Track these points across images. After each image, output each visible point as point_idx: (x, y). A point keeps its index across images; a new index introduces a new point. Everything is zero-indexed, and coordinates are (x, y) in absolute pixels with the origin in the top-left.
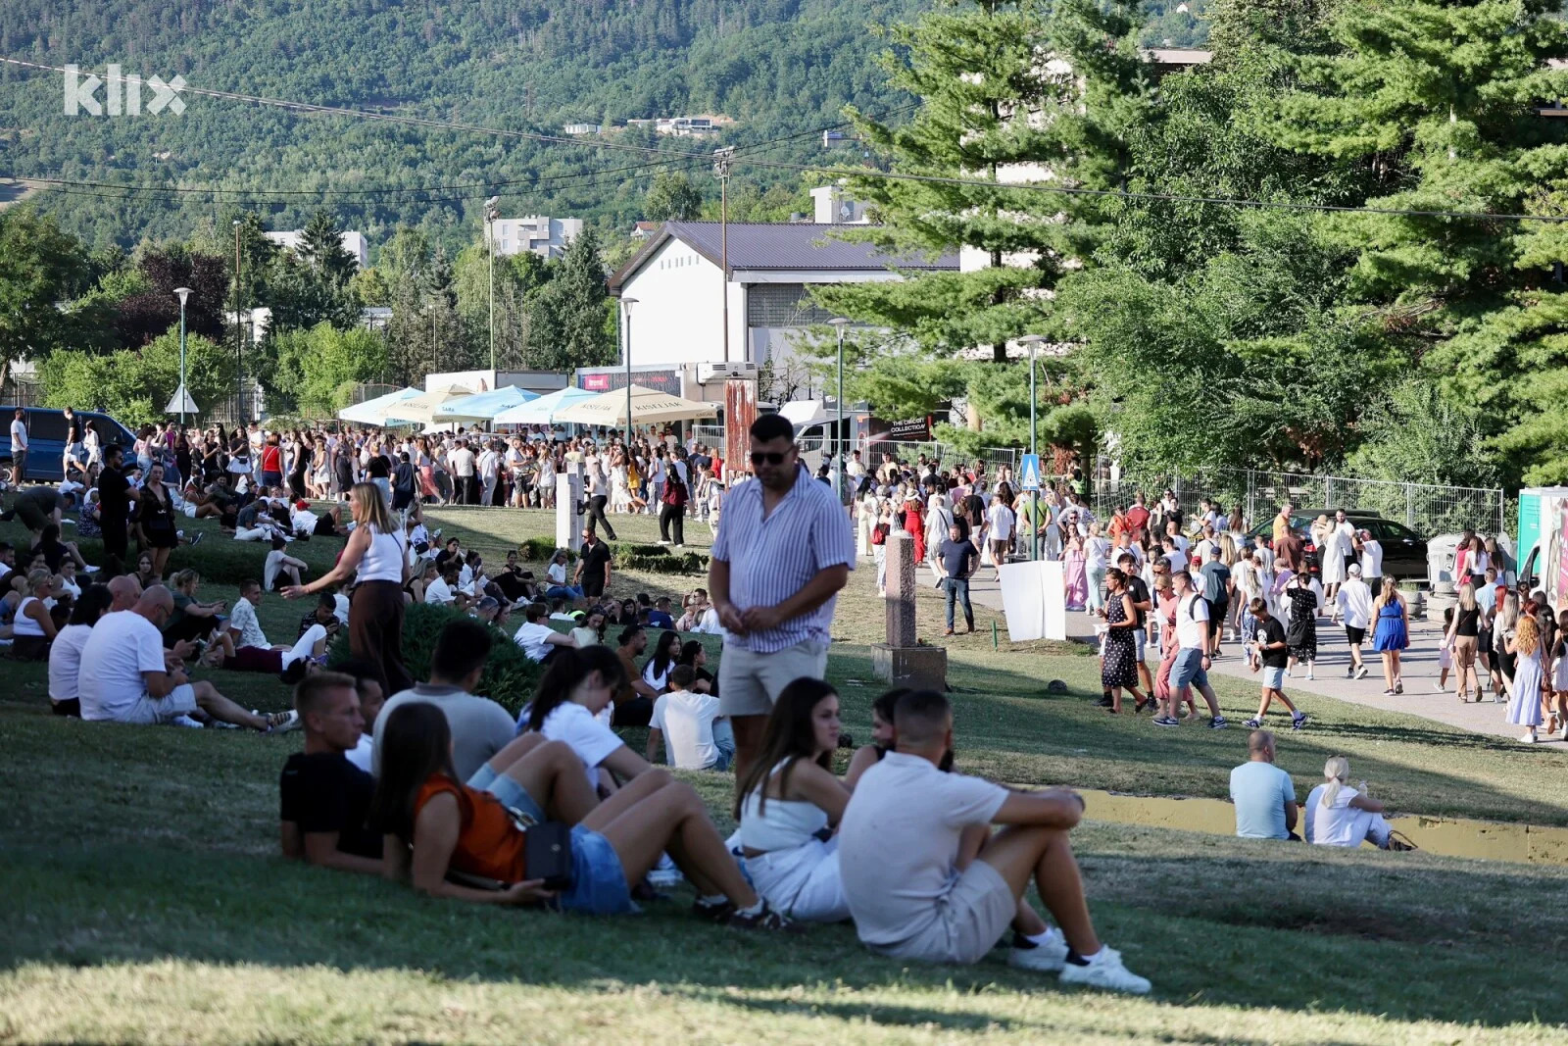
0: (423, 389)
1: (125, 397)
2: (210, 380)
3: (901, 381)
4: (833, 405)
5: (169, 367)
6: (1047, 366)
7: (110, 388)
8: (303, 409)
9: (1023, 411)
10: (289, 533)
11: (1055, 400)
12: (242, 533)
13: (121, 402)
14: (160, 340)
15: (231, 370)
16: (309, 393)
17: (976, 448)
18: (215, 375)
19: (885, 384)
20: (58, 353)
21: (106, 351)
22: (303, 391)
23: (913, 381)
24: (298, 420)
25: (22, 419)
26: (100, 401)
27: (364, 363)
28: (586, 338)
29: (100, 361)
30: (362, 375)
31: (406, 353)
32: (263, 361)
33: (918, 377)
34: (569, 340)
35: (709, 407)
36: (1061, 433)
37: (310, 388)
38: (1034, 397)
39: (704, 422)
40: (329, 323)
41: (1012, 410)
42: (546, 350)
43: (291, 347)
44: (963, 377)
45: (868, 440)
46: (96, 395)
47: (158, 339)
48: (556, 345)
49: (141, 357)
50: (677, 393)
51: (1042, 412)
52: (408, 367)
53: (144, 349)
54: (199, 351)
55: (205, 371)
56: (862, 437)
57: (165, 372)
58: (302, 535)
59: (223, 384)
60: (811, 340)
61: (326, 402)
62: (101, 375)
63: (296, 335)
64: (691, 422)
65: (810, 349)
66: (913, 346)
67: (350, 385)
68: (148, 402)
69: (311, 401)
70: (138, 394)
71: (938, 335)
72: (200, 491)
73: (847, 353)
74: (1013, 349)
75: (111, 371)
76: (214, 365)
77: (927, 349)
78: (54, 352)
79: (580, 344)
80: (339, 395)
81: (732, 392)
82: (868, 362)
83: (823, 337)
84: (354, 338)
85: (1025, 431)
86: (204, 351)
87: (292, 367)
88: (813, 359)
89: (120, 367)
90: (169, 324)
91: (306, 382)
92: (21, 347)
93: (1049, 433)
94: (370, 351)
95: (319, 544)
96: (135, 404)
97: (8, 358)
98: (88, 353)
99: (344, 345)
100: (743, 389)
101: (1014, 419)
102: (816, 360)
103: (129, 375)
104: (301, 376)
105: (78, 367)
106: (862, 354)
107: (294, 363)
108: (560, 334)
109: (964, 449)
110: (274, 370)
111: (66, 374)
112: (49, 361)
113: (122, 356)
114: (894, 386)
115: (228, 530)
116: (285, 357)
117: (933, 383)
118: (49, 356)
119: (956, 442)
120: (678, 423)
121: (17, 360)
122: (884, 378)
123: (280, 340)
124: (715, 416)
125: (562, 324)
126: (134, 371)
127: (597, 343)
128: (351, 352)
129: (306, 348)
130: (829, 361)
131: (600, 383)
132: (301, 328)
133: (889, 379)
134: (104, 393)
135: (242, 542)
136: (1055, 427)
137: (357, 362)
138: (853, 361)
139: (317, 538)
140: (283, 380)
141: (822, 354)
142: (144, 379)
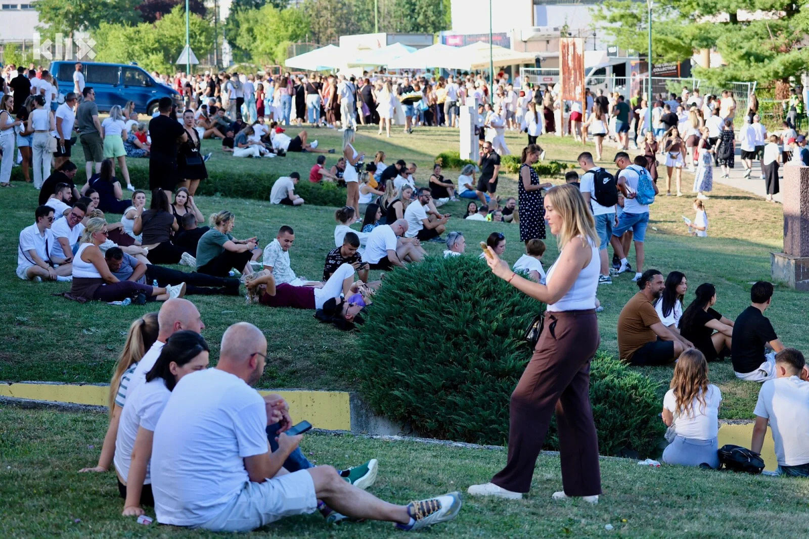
0: (337, 45)
1: (146, 52)
2: (200, 42)
3: (672, 39)
4: (615, 54)
5: (173, 34)
6: (770, 27)
7: (137, 47)
8: (255, 58)
9: (760, 59)
10: (271, 151)
11: (777, 50)
12: (238, 152)
13: (144, 56)
14: (167, 17)
15: (211, 35)
16: (260, 49)
17: (723, 82)
18: (203, 39)
19: (660, 41)
20: (103, 25)
21: (134, 24)
22: (257, 47)
23: (679, 38)
24: (253, 66)
25: (81, 70)
26: (130, 56)
27: (295, 30)
28: (430, 13)
29: (130, 30)
30: (294, 37)
31: (318, 24)
32: (230, 30)
33: (683, 35)
34: (419, 14)
35: (531, 57)
36: (784, 73)
37: (261, 45)
38: (765, 48)
39: (527, 66)
40: (271, 5)
41: (752, 58)
42: (405, 21)
43: (248, 21)
44: (712, 35)
45: (638, 77)
46: (128, 52)
47: (166, 16)
48: (411, 18)
49: (155, 27)
50: (508, 47)
51: (771, 58)
52: (319, 32)
53: (157, 23)
54: (193, 23)
55: (196, 36)
56: (634, 75)
57: (171, 37)
58: (280, 153)
59: (207, 44)
60: (606, 12)
61: (270, 54)
62: (131, 39)
63: (252, 13)
64: (518, 67)
65: (604, 18)
66: (675, 14)
67: (286, 44)
68: (161, 55)
69: (261, 54)
70: (155, 50)
71: (695, 7)
72: (207, 120)
73: (630, 19)
74: (742, 15)
75: (137, 37)
76: (203, 32)
77: (684, 16)
78: (102, 25)
79: (426, 17)
80: (279, 51)
81: (565, 47)
82: (643, 25)
83: (614, 9)
84: (287, 14)
85: (759, 71)
86: (195, 24)
87: (248, 33)
88: (606, 24)
89: (142, 34)
90: (172, 7)
91: (258, 42)
92: (81, 22)
93: (776, 73)
94: (298, 22)
95: (294, 159)
96: (153, 57)
97: (72, 30)
98: (123, 25)
99: (282, 19)
100: (574, 44)
101: (752, 64)
102: (608, 25)
103: (148, 39)
104: (255, 39)
105: (116, 35)
106: (640, 20)
107: (250, 30)
108: (413, 11)
109: (715, 83)
110: (237, 35)
111: (109, 39)
112: (98, 31)
113: (144, 27)
114: (666, 41)
115: (228, 149)
116: (244, 27)
117: (693, 39)
118: (98, 27)
119: (709, 79)
120: (509, 67)
121: (78, 30)
122: (659, 36)
123: (241, 16)
124: (534, 62)
125: (415, 5)
126: (151, 36)
127: (436, 16)
128: (285, 23)
129: (257, 21)
130: (618, 25)
131: (457, 41)
132: (254, 8)
133: (663, 37)
134: (133, 51)
135: (238, 159)
136: (781, 70)
137: (290, 29)
138: (633, 25)
139: (289, 154)
140: (243, 41)
141: (613, 20)
142: (158, 41)
